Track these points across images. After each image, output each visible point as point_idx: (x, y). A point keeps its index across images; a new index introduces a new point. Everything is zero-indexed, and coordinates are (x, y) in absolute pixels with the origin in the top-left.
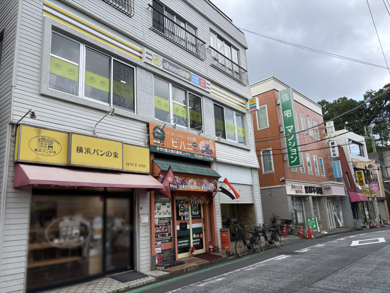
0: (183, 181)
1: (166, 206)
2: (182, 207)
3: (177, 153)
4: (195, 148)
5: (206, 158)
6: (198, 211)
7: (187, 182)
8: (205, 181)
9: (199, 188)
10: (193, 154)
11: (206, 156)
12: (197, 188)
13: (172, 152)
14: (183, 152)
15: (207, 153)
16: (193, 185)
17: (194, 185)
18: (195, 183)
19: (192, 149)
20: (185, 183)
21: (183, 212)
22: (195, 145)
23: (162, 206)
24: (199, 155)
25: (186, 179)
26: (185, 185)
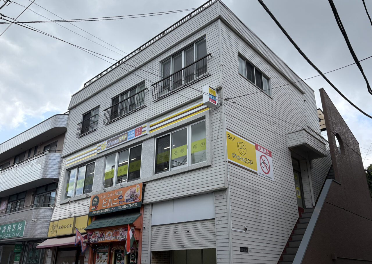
0: (102, 234)
1: (105, 255)
2: (119, 256)
3: (105, 211)
4: (120, 200)
5: (130, 206)
6: (135, 260)
7: (105, 235)
8: (121, 231)
9: (114, 239)
10: (117, 207)
11: (130, 204)
12: (112, 239)
13: (102, 211)
14: (109, 208)
15: (131, 201)
16: (109, 237)
17: (111, 237)
18: (111, 234)
19: (117, 203)
20: (103, 235)
21: (120, 260)
22: (121, 197)
23: (103, 256)
24: (122, 206)
25: (104, 232)
26: (103, 237)
